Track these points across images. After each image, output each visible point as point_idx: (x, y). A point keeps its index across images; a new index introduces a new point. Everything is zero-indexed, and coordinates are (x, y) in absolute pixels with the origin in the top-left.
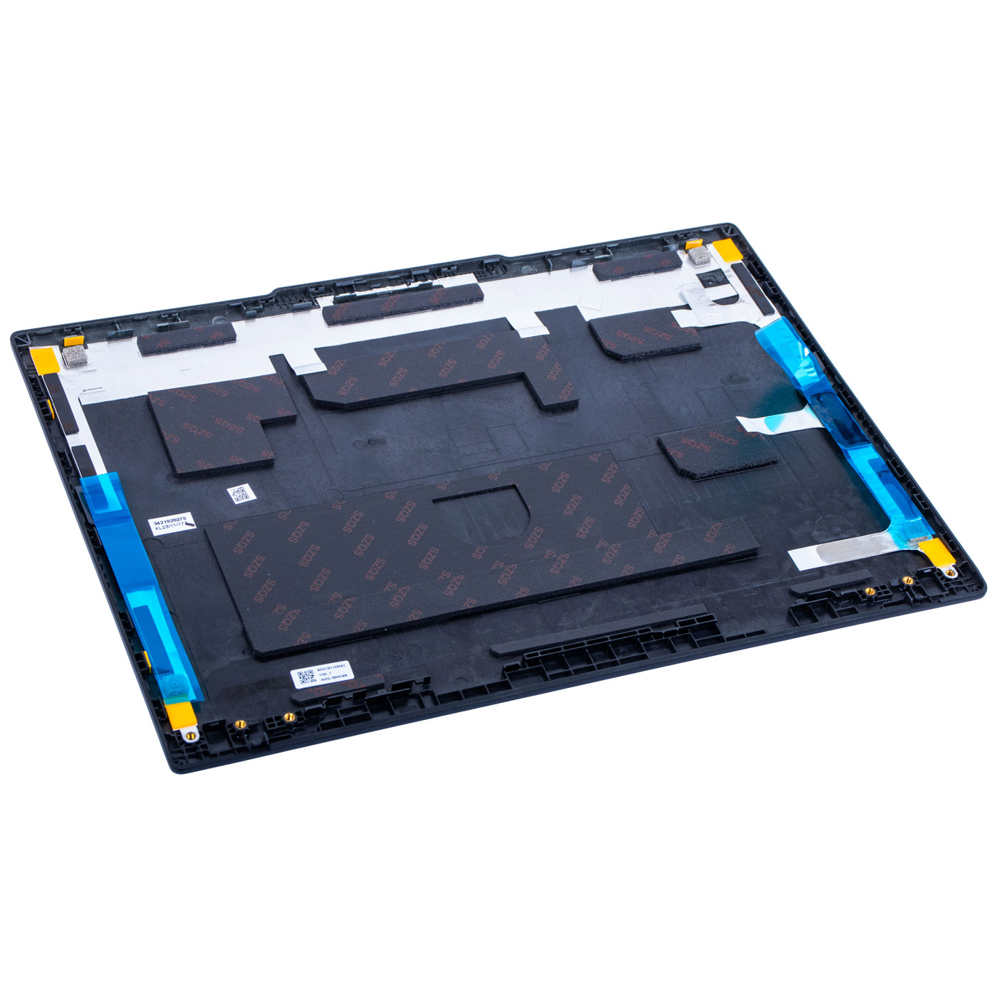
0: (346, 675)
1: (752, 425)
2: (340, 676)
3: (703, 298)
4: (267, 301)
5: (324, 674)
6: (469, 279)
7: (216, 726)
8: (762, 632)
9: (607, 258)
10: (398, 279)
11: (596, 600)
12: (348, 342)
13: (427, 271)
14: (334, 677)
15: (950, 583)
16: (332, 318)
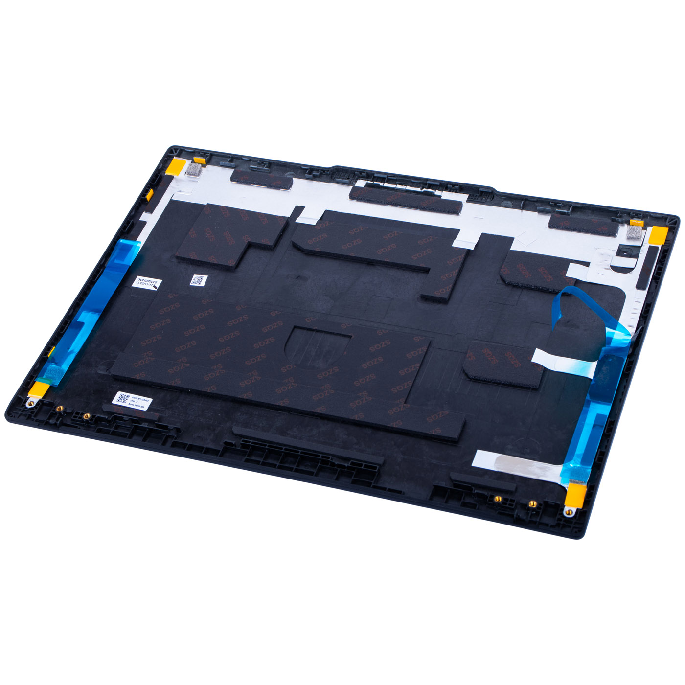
0: (144, 407)
1: (541, 357)
2: (139, 406)
3: (606, 262)
4: (324, 171)
5: (133, 401)
6: (462, 197)
7: (46, 403)
8: (400, 492)
9: (565, 213)
10: (419, 183)
11: (325, 427)
12: (348, 213)
13: (438, 184)
14: (136, 405)
15: (563, 519)
16: (356, 195)
